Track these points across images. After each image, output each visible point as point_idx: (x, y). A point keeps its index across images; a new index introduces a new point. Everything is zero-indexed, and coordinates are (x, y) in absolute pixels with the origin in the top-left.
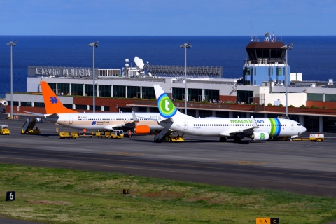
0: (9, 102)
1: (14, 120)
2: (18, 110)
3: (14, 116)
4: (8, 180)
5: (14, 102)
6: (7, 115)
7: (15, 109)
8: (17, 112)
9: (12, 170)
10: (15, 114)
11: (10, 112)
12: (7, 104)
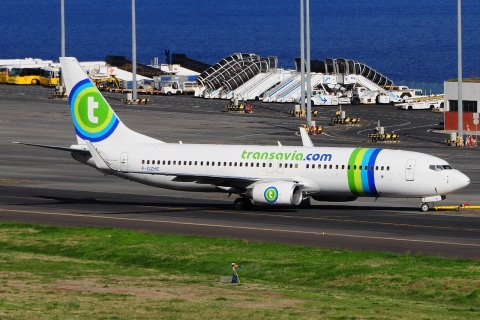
0: (454, 104)
1: (465, 148)
2: (476, 122)
3: (465, 137)
4: (458, 300)
5: (465, 103)
6: (448, 136)
7: (468, 121)
8: (473, 127)
9: (466, 275)
10: (469, 132)
11: (455, 127)
12: (447, 108)
